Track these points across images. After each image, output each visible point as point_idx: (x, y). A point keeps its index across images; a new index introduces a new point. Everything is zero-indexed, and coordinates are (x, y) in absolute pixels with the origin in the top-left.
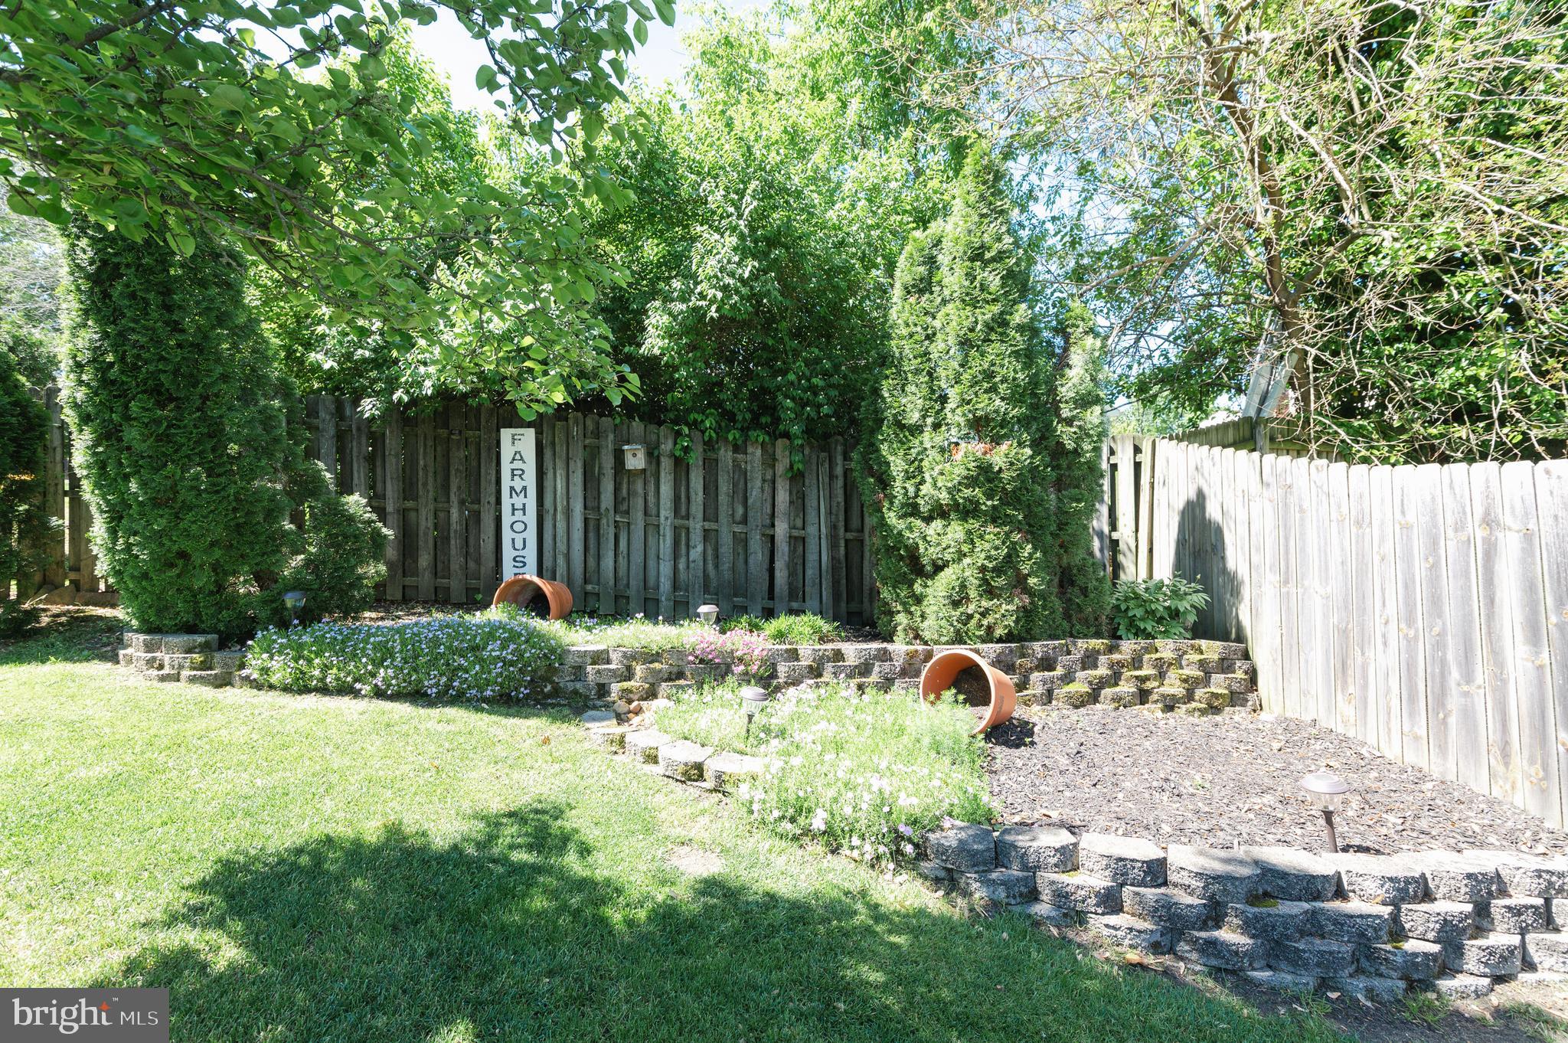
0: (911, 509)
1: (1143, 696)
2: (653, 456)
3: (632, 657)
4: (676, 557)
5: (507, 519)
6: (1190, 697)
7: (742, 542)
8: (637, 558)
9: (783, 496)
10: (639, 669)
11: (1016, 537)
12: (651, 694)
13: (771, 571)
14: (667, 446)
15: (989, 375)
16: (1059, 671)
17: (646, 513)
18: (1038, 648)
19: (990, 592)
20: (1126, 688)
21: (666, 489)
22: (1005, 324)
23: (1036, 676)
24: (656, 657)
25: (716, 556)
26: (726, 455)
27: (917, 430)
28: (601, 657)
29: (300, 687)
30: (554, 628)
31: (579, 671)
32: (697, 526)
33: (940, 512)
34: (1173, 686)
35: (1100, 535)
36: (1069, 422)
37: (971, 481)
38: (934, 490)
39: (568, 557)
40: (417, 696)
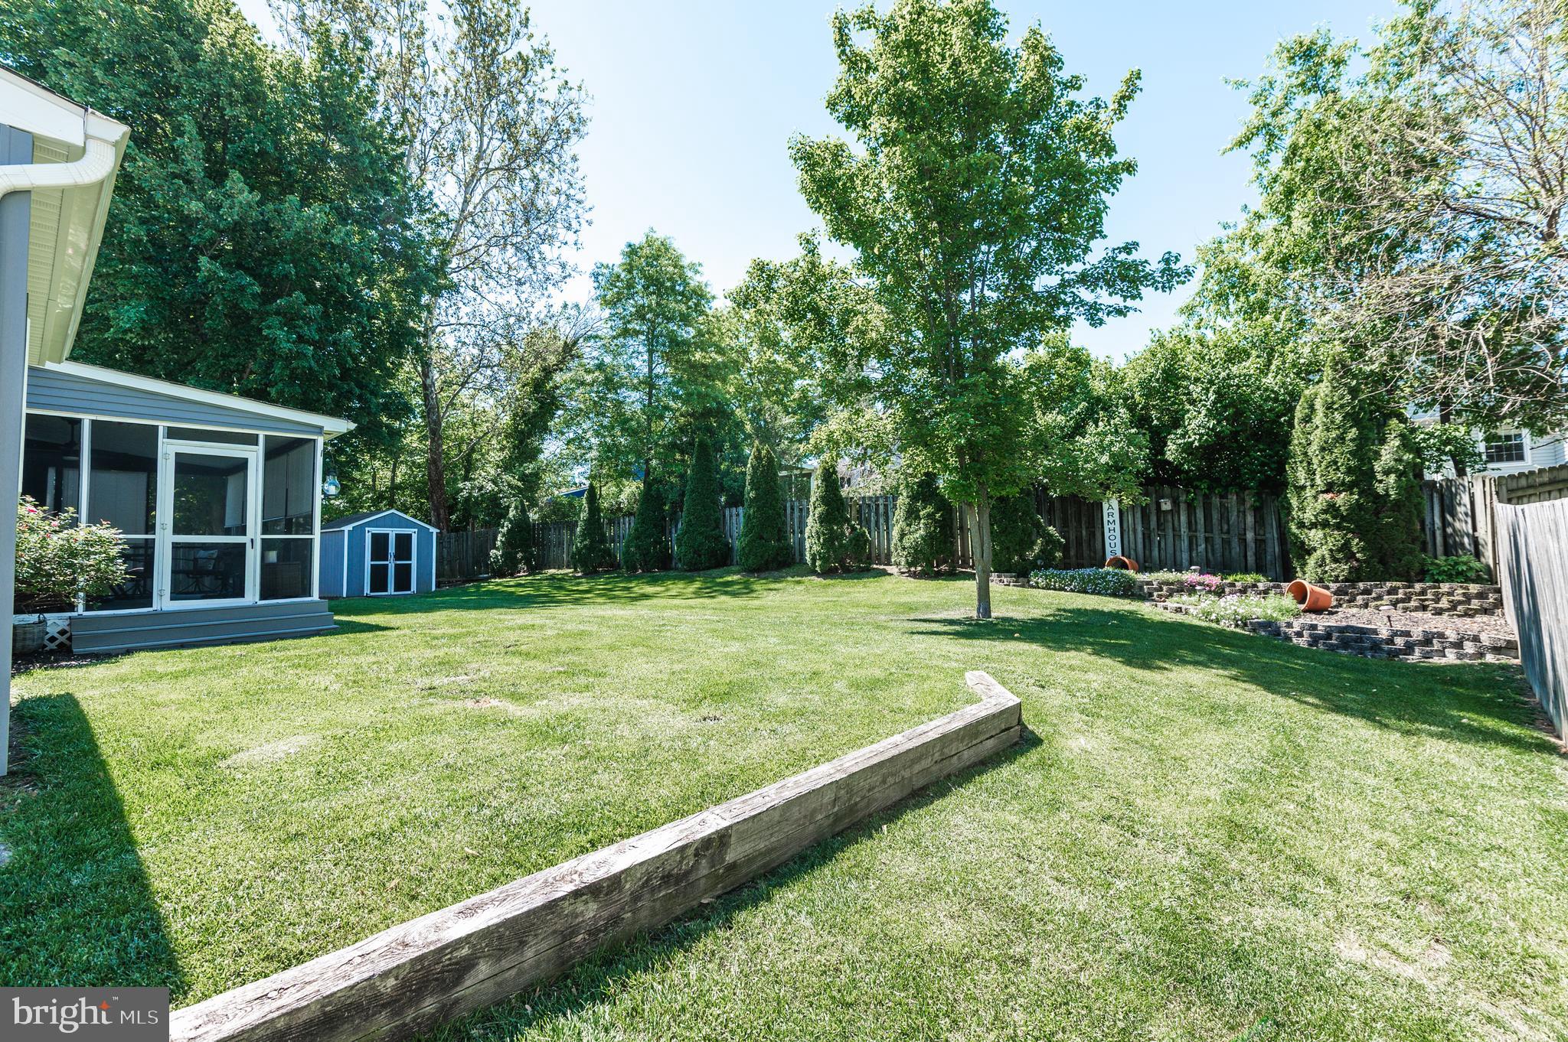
0: (1301, 525)
1: (1424, 608)
2: (1176, 503)
3: (1162, 583)
4: (1191, 550)
5: (1107, 534)
6: (1454, 608)
7: (1226, 543)
8: (1170, 550)
9: (1250, 519)
10: (1165, 588)
11: (1350, 536)
12: (1171, 595)
13: (1245, 556)
14: (1183, 498)
15: (1335, 463)
16: (1374, 595)
17: (1174, 529)
18: (1361, 585)
19: (1336, 560)
20: (1413, 604)
21: (1183, 518)
22: (1343, 439)
23: (1359, 598)
24: (1172, 584)
25: (1213, 550)
26: (1216, 501)
27: (1303, 488)
28: (1149, 583)
29: (1047, 587)
30: (1131, 573)
31: (1141, 588)
32: (1201, 535)
33: (1314, 526)
34: (1444, 603)
35: (1468, 535)
36: (1381, 482)
37: (1325, 512)
38: (1309, 516)
39: (1136, 550)
40: (1085, 592)
